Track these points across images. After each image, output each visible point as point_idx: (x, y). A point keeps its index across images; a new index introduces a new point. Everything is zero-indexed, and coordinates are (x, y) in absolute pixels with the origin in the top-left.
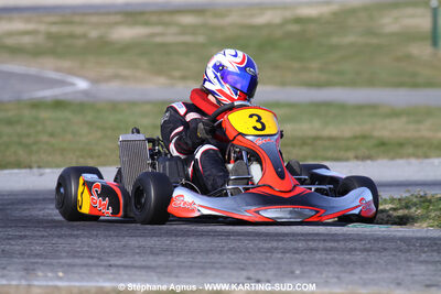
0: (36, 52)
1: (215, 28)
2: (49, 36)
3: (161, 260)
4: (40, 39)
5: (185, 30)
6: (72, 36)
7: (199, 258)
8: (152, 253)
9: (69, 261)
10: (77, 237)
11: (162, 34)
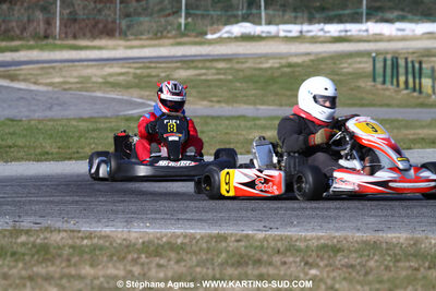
0: (127, 86)
1: (238, 70)
2: (136, 76)
3: (209, 216)
4: (130, 78)
5: (219, 71)
6: (149, 76)
7: (233, 214)
8: (204, 211)
9: (153, 216)
10: (157, 201)
11: (204, 74)
